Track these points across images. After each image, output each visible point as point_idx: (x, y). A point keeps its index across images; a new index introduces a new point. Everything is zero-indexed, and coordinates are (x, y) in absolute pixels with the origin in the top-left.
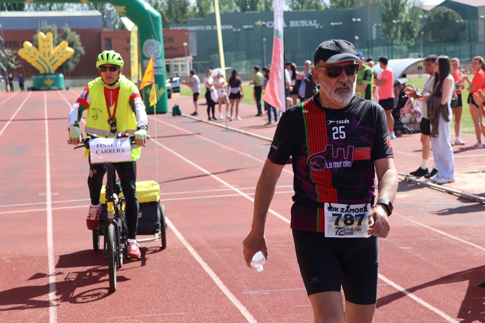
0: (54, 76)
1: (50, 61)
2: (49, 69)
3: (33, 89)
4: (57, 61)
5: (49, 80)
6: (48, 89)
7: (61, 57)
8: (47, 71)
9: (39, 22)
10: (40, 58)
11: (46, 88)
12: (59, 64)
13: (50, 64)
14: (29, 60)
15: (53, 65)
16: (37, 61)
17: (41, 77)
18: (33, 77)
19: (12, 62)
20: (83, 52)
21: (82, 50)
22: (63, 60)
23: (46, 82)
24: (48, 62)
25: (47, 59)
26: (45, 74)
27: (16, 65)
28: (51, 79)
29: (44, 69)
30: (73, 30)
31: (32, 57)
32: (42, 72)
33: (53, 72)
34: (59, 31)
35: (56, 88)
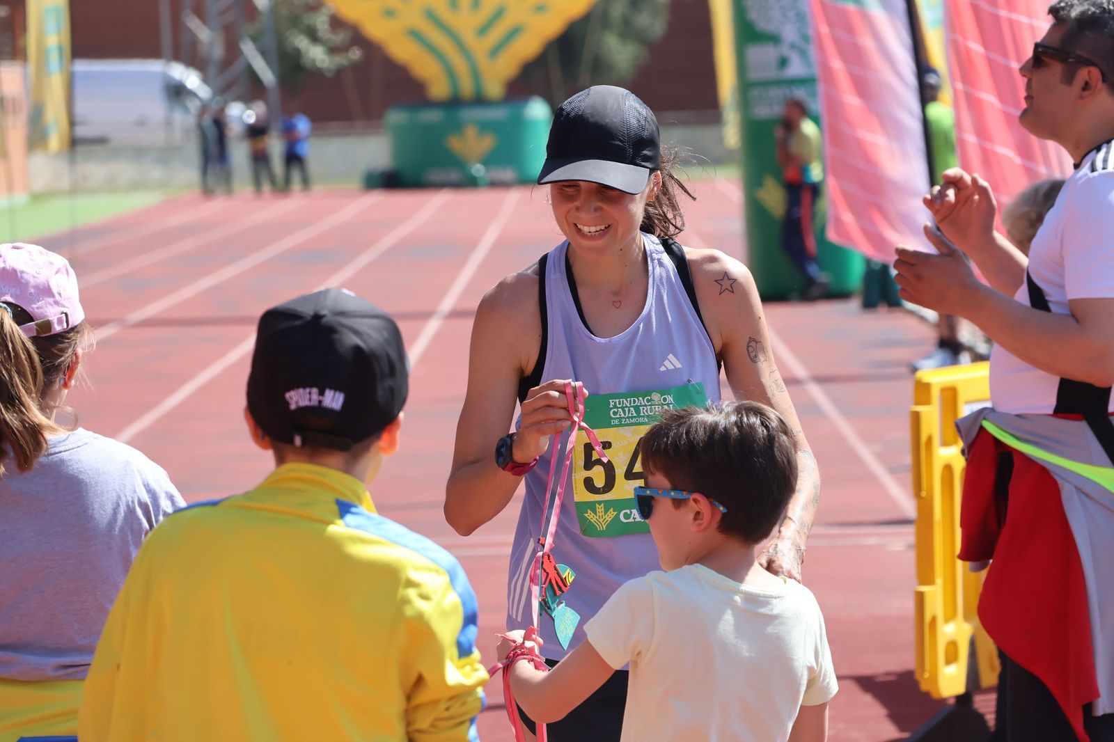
0: (499, 114)
1: (483, 30)
2: (476, 74)
3: (391, 181)
4: (515, 32)
5: (471, 133)
6: (470, 183)
7: (540, 9)
8: (467, 87)
10: (431, 16)
11: (454, 176)
12: (528, 47)
13: (480, 47)
14: (376, 30)
15: (495, 52)
16: (415, 35)
17: (432, 116)
18: (396, 117)
19: (313, 36)
22: (550, 25)
23: (456, 144)
24: (468, 36)
25: (466, 22)
26: (454, 103)
27: (333, 50)
28: (484, 127)
29: (451, 74)
31: (390, 13)
32: (439, 89)
33: (494, 89)
35: (507, 174)
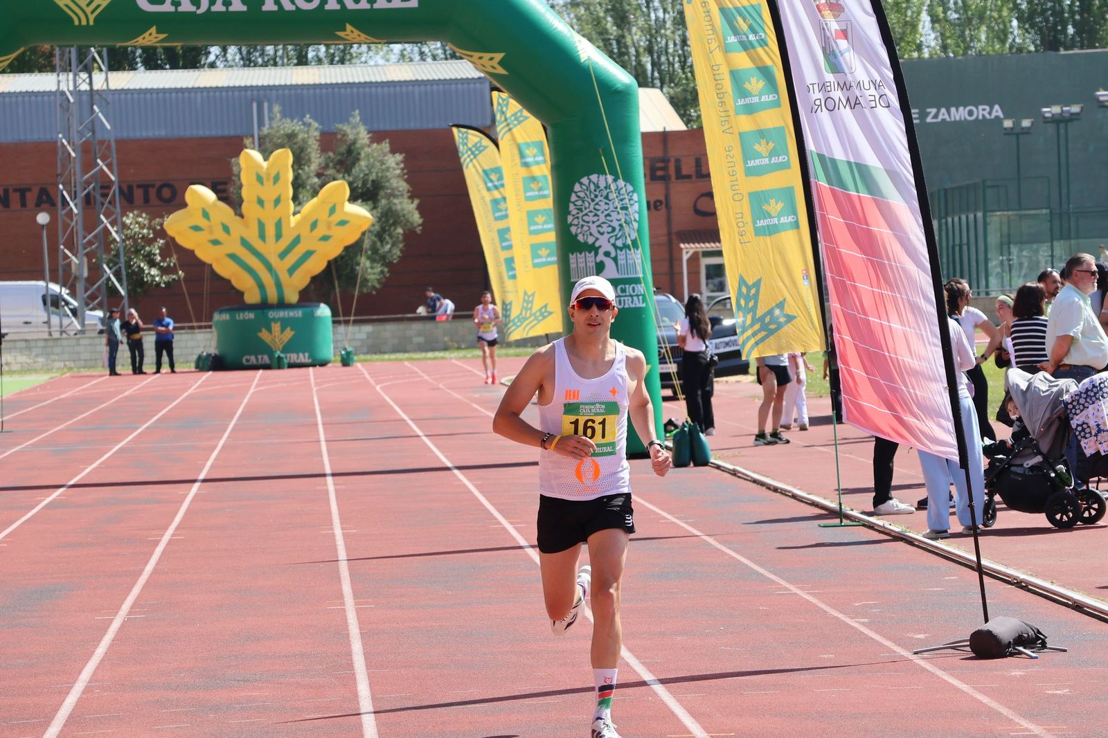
0: (298, 313)
1: (283, 255)
2: (279, 285)
3: (216, 363)
4: (309, 254)
5: (276, 327)
6: (275, 364)
7: (325, 238)
8: (272, 296)
9: (255, 105)
10: (244, 243)
11: (264, 359)
12: (316, 265)
13: (281, 267)
14: (205, 254)
15: (291, 271)
16: (233, 257)
17: (251, 315)
18: (220, 317)
19: (151, 260)
20: (416, 218)
21: (409, 209)
22: (333, 250)
23: (264, 335)
24: (274, 260)
25: (271, 249)
26: (264, 306)
27: (163, 271)
28: (285, 323)
29: (261, 286)
30: (377, 137)
31: (216, 242)
32: (252, 297)
33: (293, 297)
34: (328, 140)
35: (303, 358)
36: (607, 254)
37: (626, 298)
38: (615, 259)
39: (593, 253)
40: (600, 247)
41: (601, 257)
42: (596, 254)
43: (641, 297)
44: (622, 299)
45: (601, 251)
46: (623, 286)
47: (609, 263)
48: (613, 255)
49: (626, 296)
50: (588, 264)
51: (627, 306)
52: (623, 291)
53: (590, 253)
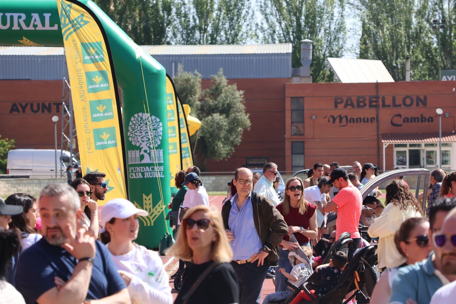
36: (145, 151)
37: (154, 173)
38: (149, 154)
39: (139, 151)
40: (142, 147)
41: (142, 153)
42: (140, 151)
43: (162, 173)
44: (152, 173)
45: (143, 150)
46: (153, 167)
47: (146, 155)
48: (148, 152)
49: (154, 172)
50: (136, 156)
51: (154, 177)
52: (153, 169)
53: (137, 150)
